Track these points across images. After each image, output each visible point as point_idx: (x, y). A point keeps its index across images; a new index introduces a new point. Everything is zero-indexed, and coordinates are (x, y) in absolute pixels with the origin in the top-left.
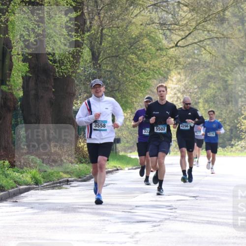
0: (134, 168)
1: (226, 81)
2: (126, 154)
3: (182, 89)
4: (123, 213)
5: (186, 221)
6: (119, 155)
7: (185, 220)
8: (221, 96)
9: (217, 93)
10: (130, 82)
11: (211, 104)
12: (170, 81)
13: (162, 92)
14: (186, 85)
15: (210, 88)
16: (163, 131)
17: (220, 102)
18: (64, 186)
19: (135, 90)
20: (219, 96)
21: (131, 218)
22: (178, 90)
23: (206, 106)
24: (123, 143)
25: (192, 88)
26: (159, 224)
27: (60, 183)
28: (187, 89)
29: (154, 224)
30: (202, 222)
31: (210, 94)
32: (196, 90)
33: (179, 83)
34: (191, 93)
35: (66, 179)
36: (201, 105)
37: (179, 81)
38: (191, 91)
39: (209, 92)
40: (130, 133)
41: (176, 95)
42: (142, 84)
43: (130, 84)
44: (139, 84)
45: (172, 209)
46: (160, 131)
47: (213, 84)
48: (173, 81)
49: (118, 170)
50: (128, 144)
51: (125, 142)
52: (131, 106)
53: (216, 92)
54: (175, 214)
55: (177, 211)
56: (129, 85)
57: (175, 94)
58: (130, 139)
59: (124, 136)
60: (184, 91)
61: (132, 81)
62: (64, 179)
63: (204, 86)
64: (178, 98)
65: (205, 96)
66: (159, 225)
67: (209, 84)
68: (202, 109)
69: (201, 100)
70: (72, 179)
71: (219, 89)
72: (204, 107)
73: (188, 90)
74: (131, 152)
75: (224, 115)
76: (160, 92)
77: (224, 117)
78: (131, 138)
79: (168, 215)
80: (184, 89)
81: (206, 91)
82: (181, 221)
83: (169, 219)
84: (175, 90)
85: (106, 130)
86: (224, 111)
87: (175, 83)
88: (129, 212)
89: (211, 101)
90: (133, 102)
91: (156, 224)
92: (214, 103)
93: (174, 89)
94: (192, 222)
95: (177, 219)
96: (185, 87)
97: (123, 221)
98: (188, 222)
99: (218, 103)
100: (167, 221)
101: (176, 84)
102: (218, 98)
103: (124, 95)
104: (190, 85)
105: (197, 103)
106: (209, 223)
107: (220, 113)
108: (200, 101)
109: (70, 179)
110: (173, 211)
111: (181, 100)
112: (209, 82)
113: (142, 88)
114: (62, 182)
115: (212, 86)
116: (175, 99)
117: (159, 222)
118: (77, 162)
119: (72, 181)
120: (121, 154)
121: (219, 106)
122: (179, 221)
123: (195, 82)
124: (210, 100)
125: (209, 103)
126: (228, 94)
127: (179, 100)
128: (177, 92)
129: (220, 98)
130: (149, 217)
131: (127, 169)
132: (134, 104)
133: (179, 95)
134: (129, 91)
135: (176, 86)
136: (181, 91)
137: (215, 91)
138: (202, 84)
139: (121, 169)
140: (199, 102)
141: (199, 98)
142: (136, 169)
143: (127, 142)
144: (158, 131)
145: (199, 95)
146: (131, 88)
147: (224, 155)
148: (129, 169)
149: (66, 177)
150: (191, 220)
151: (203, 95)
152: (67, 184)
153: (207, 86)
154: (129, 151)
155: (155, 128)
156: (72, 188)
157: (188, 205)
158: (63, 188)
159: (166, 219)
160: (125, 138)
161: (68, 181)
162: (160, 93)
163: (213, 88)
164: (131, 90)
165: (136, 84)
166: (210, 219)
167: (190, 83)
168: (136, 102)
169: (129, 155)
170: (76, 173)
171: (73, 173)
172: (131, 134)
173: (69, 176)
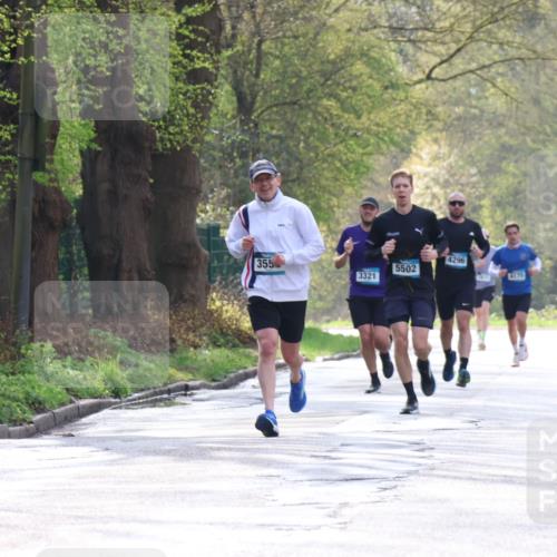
0: (336, 356)
2: (317, 325)
3: (444, 175)
4: (313, 460)
5: (455, 478)
9: (524, 184)
10: (324, 161)
11: (510, 210)
12: (415, 159)
14: (452, 167)
15: (506, 173)
16: (411, 274)
18: (178, 400)
19: (336, 179)
21: (332, 472)
22: (433, 179)
23: (499, 215)
25: (466, 173)
26: (393, 483)
27: (169, 392)
28: (453, 176)
29: (384, 484)
30: (491, 480)
31: (507, 188)
32: (474, 179)
33: (437, 162)
34: (462, 185)
35: (183, 383)
36: (485, 212)
37: (436, 158)
38: (464, 180)
39: (504, 183)
40: (326, 277)
41: (429, 191)
42: (351, 166)
43: (325, 165)
44: (346, 166)
45: (423, 450)
46: (406, 274)
47: (512, 164)
48: (421, 158)
50: (322, 303)
51: (316, 297)
52: (327, 216)
53: (520, 183)
54: (429, 462)
55: (435, 454)
56: (323, 169)
57: (427, 188)
58: (327, 290)
60: (447, 182)
61: (330, 159)
62: (178, 384)
63: (492, 169)
64: (434, 196)
65: (495, 192)
66: (395, 487)
67: (504, 164)
68: (488, 221)
69: (486, 202)
70: (197, 383)
72: (492, 217)
73: (456, 178)
74: (328, 321)
76: (398, 186)
78: (330, 288)
79: (413, 463)
80: (447, 177)
81: (498, 179)
82: (444, 477)
83: (416, 472)
84: (426, 179)
85: (282, 273)
87: (426, 162)
88: (325, 457)
89: (508, 203)
90: (334, 206)
91: (388, 484)
92: (516, 207)
93: (425, 176)
94: (470, 479)
95: (435, 472)
96: (449, 172)
97: (311, 478)
98: (460, 478)
100: (412, 478)
101: (430, 165)
102: (525, 197)
103: (310, 192)
104: (461, 167)
105: (477, 209)
108: (483, 202)
109: (191, 383)
110: (426, 453)
111: (439, 201)
112: (504, 158)
113: (353, 176)
114: (175, 390)
115: (511, 168)
116: (428, 200)
117: (394, 479)
118: (208, 345)
119: (197, 388)
122: (438, 476)
123: (471, 161)
124: (506, 200)
125: (504, 209)
127: (436, 201)
128: (432, 184)
130: (370, 468)
131: (319, 359)
132: (333, 212)
133: (436, 190)
134: (323, 182)
135: (430, 169)
136: (441, 180)
137: (516, 181)
138: (488, 165)
139: (307, 360)
140: (481, 207)
141: (480, 198)
142: (339, 359)
143: (321, 298)
144: (401, 273)
145: (482, 191)
146: (327, 174)
147: (541, 326)
148: (325, 360)
149: (182, 378)
150: (467, 475)
151: (490, 189)
152: (185, 395)
153: (500, 170)
154: (325, 318)
155: (394, 265)
156: (195, 403)
157: (460, 441)
158: (177, 404)
159: (410, 473)
161: (187, 388)
162: (398, 190)
163: (514, 174)
164: (327, 179)
165: (338, 165)
166: (510, 473)
167: (461, 163)
168: (339, 207)
169: (324, 327)
170: (203, 370)
171: (198, 370)
172: (329, 280)
173: (190, 376)
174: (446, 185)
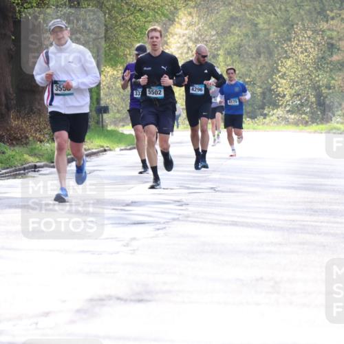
0: (128, 147)
1: (256, 25)
2: (117, 128)
3: (195, 35)
4: (114, 211)
5: (202, 222)
6: (107, 131)
7: (201, 220)
8: (249, 46)
9: (244, 41)
10: (121, 26)
11: (236, 57)
12: (177, 25)
13: (155, 39)
14: (200, 30)
15: (233, 34)
16: (158, 96)
17: (248, 55)
18: (30, 174)
19: (128, 38)
20: (246, 47)
21: (125, 219)
22: (189, 38)
23: (229, 60)
24: (112, 113)
25: (209, 34)
26: (164, 226)
27: (24, 169)
28: (201, 36)
29: (158, 226)
30: (225, 224)
31: (234, 43)
32: (214, 38)
33: (190, 27)
34: (207, 41)
35: (33, 164)
36: (221, 59)
37: (190, 24)
38: (207, 38)
39: (232, 40)
40: (122, 98)
41: (186, 45)
42: (138, 29)
43: (121, 29)
44: (134, 29)
45: (182, 205)
46: (154, 96)
47: (237, 29)
48: (181, 24)
49: (105, 151)
50: (119, 115)
51: (116, 111)
52: (122, 61)
53: (242, 40)
54: (185, 213)
55: (189, 208)
56: (120, 31)
57: (185, 43)
58: (122, 107)
59: (114, 103)
60: (197, 39)
61: (124, 25)
62: (30, 164)
63: (225, 32)
64: (189, 48)
65: (227, 46)
66: (165, 228)
67: (232, 29)
68: (222, 64)
69: (221, 52)
70: (42, 164)
71: (247, 35)
72: (225, 61)
73: (203, 37)
74: (123, 126)
75: (253, 73)
76: (152, 38)
77: (253, 76)
78: (124, 106)
79: (177, 214)
80: (197, 36)
81: (229, 38)
82: (195, 222)
83: (178, 219)
84: (184, 38)
85: (72, 94)
86: (254, 67)
87: (184, 27)
88: (122, 210)
89: (235, 53)
90: (126, 55)
91: (161, 226)
92: (240, 55)
93: (184, 36)
94: (210, 223)
95: (189, 219)
96: (198, 33)
97: (114, 222)
98: (205, 223)
99: (245, 56)
100: (175, 222)
101: (186, 29)
102: (245, 48)
103: (112, 45)
104: (206, 30)
105: (215, 56)
106: (234, 224)
107: (247, 70)
108: (219, 52)
109: (38, 164)
110: (183, 208)
111: (192, 51)
112: (233, 25)
113: (139, 35)
114: (27, 168)
115: (237, 31)
116: (185, 51)
117: (164, 223)
118: (48, 141)
119: (42, 167)
120: (110, 128)
121: (246, 60)
122: (192, 221)
123: (212, 26)
124: (234, 51)
125: (232, 57)
126: (260, 43)
127: (190, 52)
128: (187, 40)
129: (247, 48)
130: (150, 216)
131: (117, 149)
132: (127, 58)
133: (190, 44)
134: (121, 39)
135: (187, 32)
136: (194, 38)
137: (240, 39)
138: (222, 29)
139: (110, 150)
140: (218, 55)
141: (218, 49)
142: (130, 149)
143: (119, 111)
144: (151, 95)
145: (219, 45)
146: (123, 34)
147: (254, 129)
148: (121, 150)
149: (32, 160)
150: (209, 221)
151: (224, 44)
152: (35, 171)
153: (229, 32)
154: (121, 124)
155: (147, 90)
156: (41, 176)
157: (205, 200)
158: (29, 177)
159: (174, 219)
160: (115, 106)
161: (35, 167)
162: (152, 40)
163: (238, 35)
164: (122, 38)
165: (130, 29)
166: (235, 219)
167: (206, 28)
168: (130, 55)
169: (121, 130)
170: (46, 156)
171: (42, 156)
172: (124, 100)
173: (37, 160)
174: (196, 41)
